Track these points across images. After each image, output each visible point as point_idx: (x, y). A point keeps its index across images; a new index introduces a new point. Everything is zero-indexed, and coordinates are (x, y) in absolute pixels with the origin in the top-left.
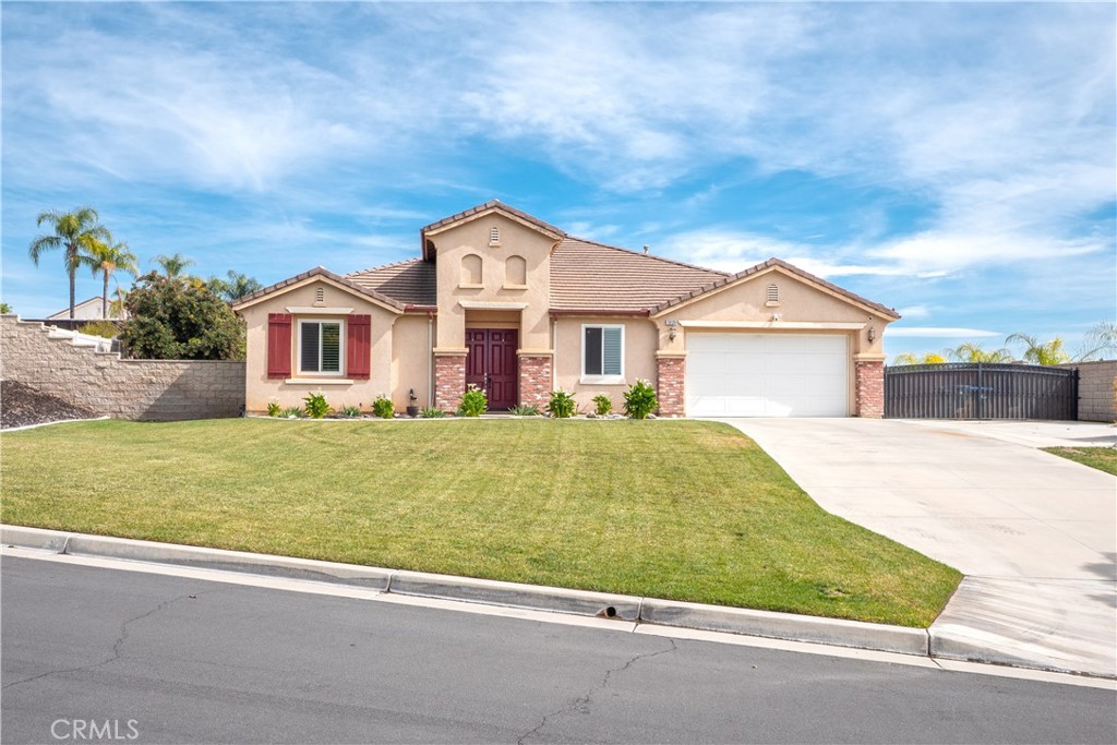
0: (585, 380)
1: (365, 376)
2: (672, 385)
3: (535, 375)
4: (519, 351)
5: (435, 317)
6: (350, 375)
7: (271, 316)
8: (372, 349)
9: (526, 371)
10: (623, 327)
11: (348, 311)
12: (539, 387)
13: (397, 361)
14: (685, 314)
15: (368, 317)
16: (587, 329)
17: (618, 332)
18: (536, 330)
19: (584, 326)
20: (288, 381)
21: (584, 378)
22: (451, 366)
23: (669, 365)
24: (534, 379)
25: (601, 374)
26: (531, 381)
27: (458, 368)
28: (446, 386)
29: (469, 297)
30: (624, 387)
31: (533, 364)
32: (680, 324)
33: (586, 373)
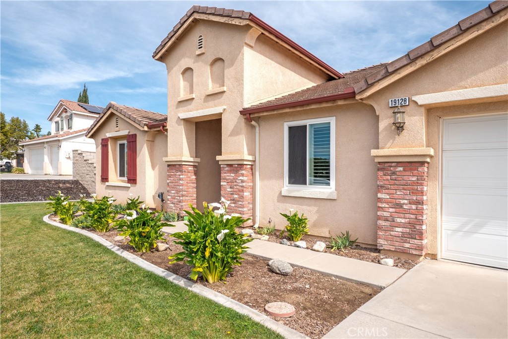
0: (288, 191)
1: (135, 181)
2: (400, 206)
3: (231, 182)
4: (220, 158)
6: (130, 180)
7: (103, 140)
8: (138, 160)
10: (332, 121)
11: (127, 132)
12: (236, 196)
14: (426, 81)
15: (136, 135)
16: (290, 128)
17: (326, 129)
18: (234, 133)
19: (286, 126)
20: (107, 184)
21: (288, 189)
22: (175, 173)
23: (394, 173)
24: (231, 188)
25: (306, 184)
26: (229, 190)
27: (180, 175)
28: (173, 192)
29: (185, 108)
30: (334, 203)
31: (230, 172)
32: (416, 103)
33: (290, 183)
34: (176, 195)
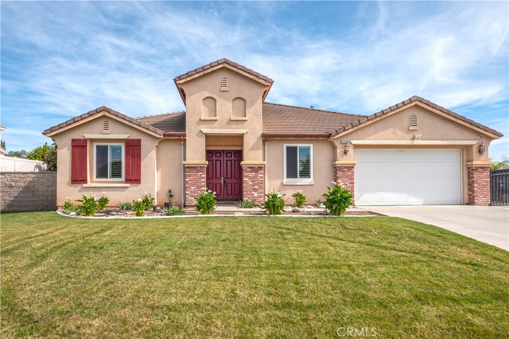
0: (287, 182)
1: (137, 181)
3: (253, 179)
4: (242, 163)
5: (185, 140)
6: (128, 181)
7: (73, 140)
8: (143, 163)
9: (247, 177)
10: (311, 146)
11: (125, 136)
12: (256, 187)
13: (160, 170)
14: (354, 135)
15: (139, 141)
16: (288, 148)
17: (308, 149)
18: (254, 148)
19: (285, 145)
20: (84, 185)
21: (286, 180)
22: (196, 173)
23: (344, 171)
24: (252, 182)
25: (297, 178)
26: (250, 183)
27: (201, 175)
28: (192, 188)
29: (208, 126)
30: (313, 186)
31: (251, 172)
32: (351, 143)
33: (287, 178)
34: (197, 190)
